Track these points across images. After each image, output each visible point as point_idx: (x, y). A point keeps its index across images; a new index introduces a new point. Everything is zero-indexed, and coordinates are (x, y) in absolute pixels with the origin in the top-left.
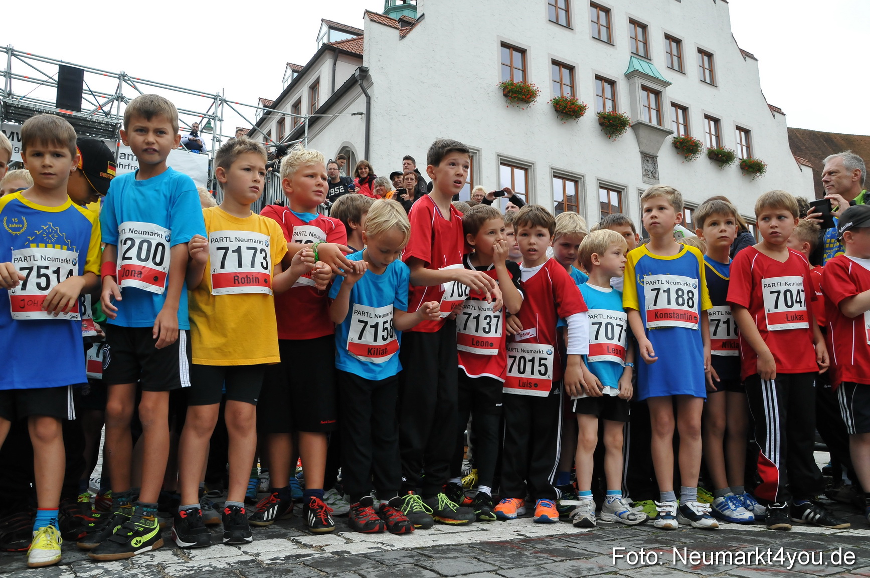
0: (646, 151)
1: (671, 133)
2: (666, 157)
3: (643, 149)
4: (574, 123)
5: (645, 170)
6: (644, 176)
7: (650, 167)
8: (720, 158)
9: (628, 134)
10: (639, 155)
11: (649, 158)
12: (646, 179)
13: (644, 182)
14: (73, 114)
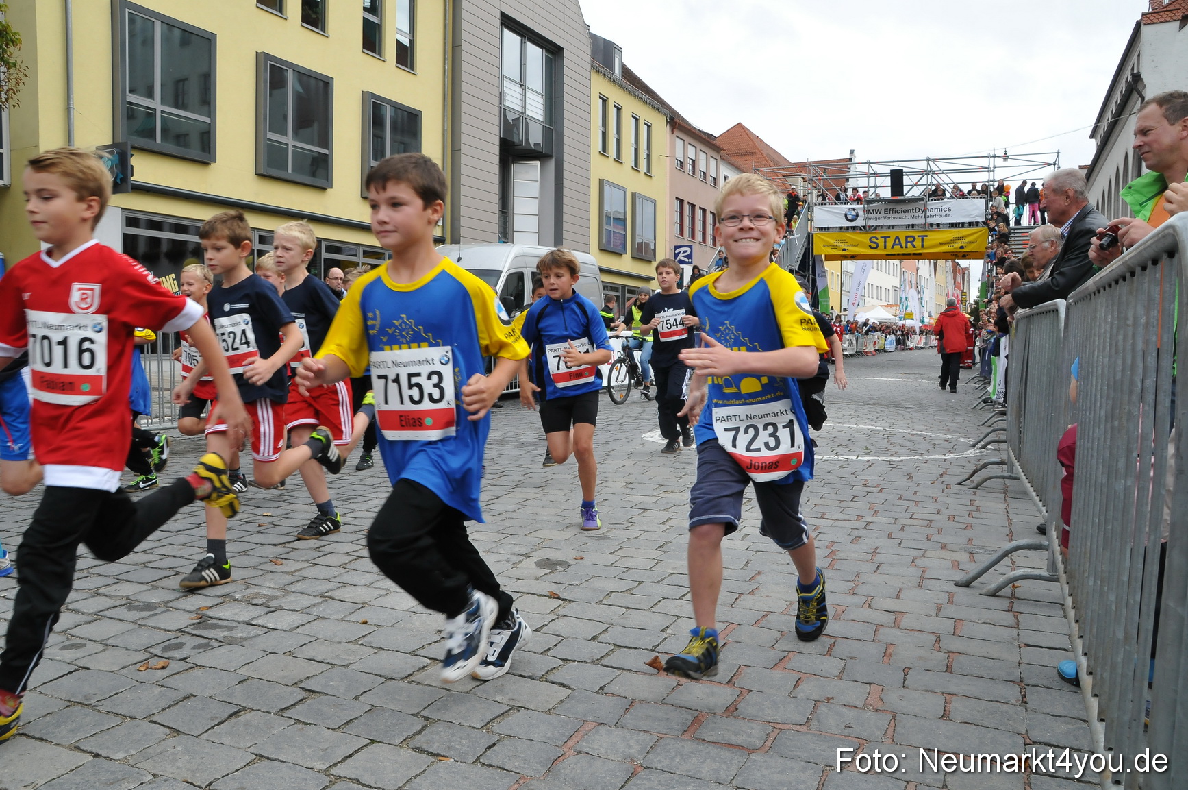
14: (902, 198)
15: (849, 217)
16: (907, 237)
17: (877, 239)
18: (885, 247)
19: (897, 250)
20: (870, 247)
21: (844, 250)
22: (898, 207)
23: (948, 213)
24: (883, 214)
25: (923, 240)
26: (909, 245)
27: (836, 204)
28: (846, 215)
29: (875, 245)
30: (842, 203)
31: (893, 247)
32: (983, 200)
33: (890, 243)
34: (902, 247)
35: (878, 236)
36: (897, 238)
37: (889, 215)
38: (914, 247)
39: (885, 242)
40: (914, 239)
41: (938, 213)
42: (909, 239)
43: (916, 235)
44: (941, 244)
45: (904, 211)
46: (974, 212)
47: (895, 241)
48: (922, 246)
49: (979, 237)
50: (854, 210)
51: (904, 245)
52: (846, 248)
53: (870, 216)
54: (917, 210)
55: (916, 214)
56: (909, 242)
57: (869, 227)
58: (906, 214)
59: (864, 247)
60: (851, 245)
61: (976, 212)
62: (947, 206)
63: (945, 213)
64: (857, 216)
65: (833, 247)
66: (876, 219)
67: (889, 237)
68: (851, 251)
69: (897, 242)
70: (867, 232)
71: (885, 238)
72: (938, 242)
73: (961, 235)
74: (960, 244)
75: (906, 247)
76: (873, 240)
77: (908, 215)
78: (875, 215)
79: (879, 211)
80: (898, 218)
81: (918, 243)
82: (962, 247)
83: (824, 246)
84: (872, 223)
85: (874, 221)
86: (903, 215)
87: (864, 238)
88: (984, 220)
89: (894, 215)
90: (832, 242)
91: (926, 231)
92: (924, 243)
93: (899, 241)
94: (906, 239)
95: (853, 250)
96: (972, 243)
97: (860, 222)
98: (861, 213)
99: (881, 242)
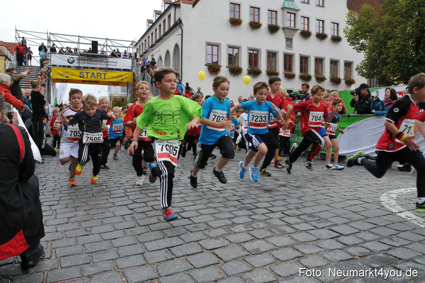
0: (288, 37)
1: (298, 30)
2: (297, 39)
3: (286, 37)
4: (258, 30)
5: (286, 44)
6: (286, 47)
7: (289, 43)
8: (321, 37)
9: (280, 32)
10: (284, 40)
11: (289, 40)
12: (287, 48)
13: (286, 49)
14: (97, 54)
15: (70, 61)
16: (97, 73)
17: (83, 73)
18: (87, 77)
19: (93, 79)
20: (80, 76)
21: (67, 77)
22: (94, 59)
23: (116, 64)
24: (86, 61)
25: (105, 75)
26: (99, 77)
27: (62, 54)
28: (68, 60)
29: (82, 76)
30: (66, 54)
31: (91, 77)
32: (131, 60)
33: (89, 75)
34: (95, 78)
35: (84, 72)
36: (93, 73)
37: (89, 62)
38: (101, 78)
39: (87, 75)
40: (101, 74)
41: (112, 64)
42: (99, 74)
43: (102, 73)
44: (113, 78)
45: (96, 61)
46: (127, 65)
47: (92, 75)
48: (105, 78)
49: (129, 76)
50: (72, 58)
51: (96, 77)
52: (68, 76)
53: (80, 62)
54: (102, 61)
55: (102, 63)
56: (99, 76)
57: (80, 67)
58: (97, 63)
59: (77, 76)
60: (70, 75)
61: (128, 65)
62: (116, 61)
63: (114, 64)
64: (74, 61)
65: (62, 75)
66: (83, 63)
67: (89, 73)
68: (70, 78)
69: (93, 75)
70: (79, 69)
71: (87, 73)
72: (112, 76)
73: (122, 75)
74: (121, 78)
75: (97, 78)
76: (81, 73)
77: (98, 63)
78: (83, 62)
79: (84, 60)
80: (93, 64)
81: (102, 76)
82: (122, 80)
83: (57, 74)
84: (82, 65)
85: (82, 64)
86: (96, 63)
87: (77, 72)
88: (131, 69)
89: (92, 62)
90: (61, 72)
91: (107, 71)
92: (106, 77)
93: (94, 75)
94: (97, 74)
95: (71, 77)
96: (126, 78)
97: (75, 64)
98: (75, 60)
99: (85, 75)
